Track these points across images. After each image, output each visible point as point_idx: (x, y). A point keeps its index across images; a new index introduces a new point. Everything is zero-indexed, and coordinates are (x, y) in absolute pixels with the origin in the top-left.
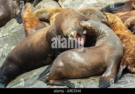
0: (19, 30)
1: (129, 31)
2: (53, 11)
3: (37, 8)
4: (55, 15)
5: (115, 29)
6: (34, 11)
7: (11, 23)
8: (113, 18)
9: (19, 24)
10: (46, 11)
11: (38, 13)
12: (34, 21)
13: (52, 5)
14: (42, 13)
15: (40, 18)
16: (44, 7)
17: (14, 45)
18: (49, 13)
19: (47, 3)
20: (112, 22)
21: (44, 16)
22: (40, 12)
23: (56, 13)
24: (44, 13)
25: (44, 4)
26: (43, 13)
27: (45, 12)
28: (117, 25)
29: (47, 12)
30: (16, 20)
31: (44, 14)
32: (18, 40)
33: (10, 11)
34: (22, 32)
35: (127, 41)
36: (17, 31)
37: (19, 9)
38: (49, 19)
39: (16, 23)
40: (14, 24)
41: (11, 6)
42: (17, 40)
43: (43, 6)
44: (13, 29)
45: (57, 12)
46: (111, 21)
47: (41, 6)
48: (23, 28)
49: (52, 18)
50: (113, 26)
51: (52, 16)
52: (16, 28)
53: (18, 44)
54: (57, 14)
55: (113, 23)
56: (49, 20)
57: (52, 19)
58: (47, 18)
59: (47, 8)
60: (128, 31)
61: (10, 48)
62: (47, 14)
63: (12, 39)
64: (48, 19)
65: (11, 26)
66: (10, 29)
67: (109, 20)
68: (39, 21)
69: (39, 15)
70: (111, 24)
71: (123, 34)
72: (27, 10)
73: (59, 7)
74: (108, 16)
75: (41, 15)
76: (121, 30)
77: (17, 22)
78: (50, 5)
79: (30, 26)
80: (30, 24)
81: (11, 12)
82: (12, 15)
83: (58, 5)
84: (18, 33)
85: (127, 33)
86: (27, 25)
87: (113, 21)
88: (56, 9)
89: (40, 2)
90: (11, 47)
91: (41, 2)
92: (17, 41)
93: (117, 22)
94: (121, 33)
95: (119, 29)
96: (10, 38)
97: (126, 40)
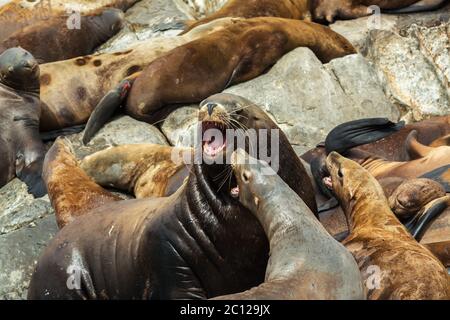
0: (35, 219)
1: (402, 226)
2: (146, 157)
3: (93, 146)
4: (153, 171)
5: (356, 220)
6: (84, 156)
7: (9, 195)
8: (358, 183)
9: (35, 197)
10: (122, 158)
11: (97, 164)
12: (83, 190)
13: (141, 139)
14: (109, 162)
15: (103, 180)
16: (115, 145)
17: (17, 267)
18: (132, 165)
19: (125, 132)
20: (352, 195)
21: (117, 173)
22: (106, 159)
23: (155, 165)
24: (118, 162)
25: (115, 135)
26: (112, 163)
27: (120, 159)
28: (366, 205)
29: (125, 161)
30: (24, 185)
31: (116, 166)
32: (33, 249)
33: (6, 153)
34: (45, 224)
35: (396, 261)
36: (29, 219)
37: (32, 150)
38: (133, 183)
39: (23, 193)
40: (18, 199)
41: (10, 138)
42: (30, 250)
43: (111, 141)
44: (14, 213)
45: (160, 160)
46: (350, 189)
47: (107, 139)
48: (47, 213)
49: (142, 180)
50: (353, 209)
51: (141, 174)
52: (25, 210)
53: (31, 262)
54: (158, 167)
55: (354, 198)
56: (133, 188)
57: (143, 185)
58: (126, 181)
59: (126, 147)
60: (399, 229)
61: (5, 275)
62: (126, 166)
63: (14, 246)
64: (130, 182)
65: (7, 204)
66: (6, 212)
67: (346, 185)
68: (101, 189)
69: (101, 168)
70: (350, 200)
71: (379, 236)
72: (59, 158)
73: (166, 145)
74: (344, 171)
75: (108, 171)
76: (375, 225)
77: (30, 192)
78: (136, 139)
79: (71, 207)
80: (71, 201)
81: (7, 157)
82: (11, 169)
83: (160, 137)
84: (30, 226)
85: (394, 234)
86: (62, 204)
87: (357, 191)
88: (156, 151)
89: (102, 126)
90: (9, 273)
91: (106, 126)
92: (28, 252)
93: (368, 197)
94: (375, 235)
95: (370, 221)
96: (7, 244)
97: (390, 258)
